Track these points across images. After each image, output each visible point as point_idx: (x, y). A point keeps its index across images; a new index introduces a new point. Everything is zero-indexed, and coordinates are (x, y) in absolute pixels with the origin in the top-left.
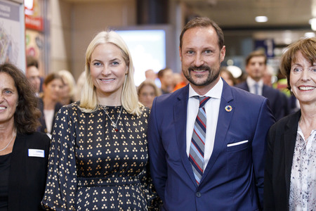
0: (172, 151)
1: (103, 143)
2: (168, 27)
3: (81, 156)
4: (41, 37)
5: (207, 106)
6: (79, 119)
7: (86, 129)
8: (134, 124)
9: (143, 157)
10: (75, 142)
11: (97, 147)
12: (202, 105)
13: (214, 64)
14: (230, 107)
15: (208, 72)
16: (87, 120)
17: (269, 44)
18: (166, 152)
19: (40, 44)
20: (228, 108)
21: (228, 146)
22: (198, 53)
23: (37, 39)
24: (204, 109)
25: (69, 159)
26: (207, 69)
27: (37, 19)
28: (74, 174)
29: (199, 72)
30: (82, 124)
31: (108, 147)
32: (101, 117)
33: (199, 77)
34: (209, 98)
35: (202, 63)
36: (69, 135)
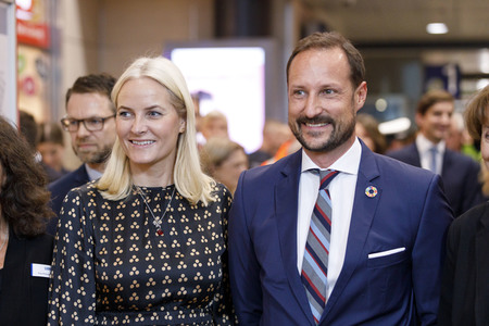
0: (271, 264)
1: (142, 254)
2: (270, 43)
3: (105, 277)
4: (46, 59)
5: (333, 186)
6: (99, 212)
7: (112, 229)
8: (197, 217)
9: (212, 276)
10: (93, 252)
11: (131, 261)
12: (324, 184)
13: (340, 113)
14: (374, 189)
15: (330, 128)
16: (113, 213)
17: (451, 73)
18: (260, 267)
19: (43, 70)
20: (371, 192)
21: (371, 256)
22: (313, 93)
23: (38, 62)
24: (328, 192)
25: (82, 283)
26: (330, 121)
27: (38, 27)
28: (90, 308)
29: (315, 128)
30: (105, 221)
31: (150, 262)
32: (136, 208)
33: (314, 135)
34: (337, 172)
35: (318, 111)
36: (82, 240)
